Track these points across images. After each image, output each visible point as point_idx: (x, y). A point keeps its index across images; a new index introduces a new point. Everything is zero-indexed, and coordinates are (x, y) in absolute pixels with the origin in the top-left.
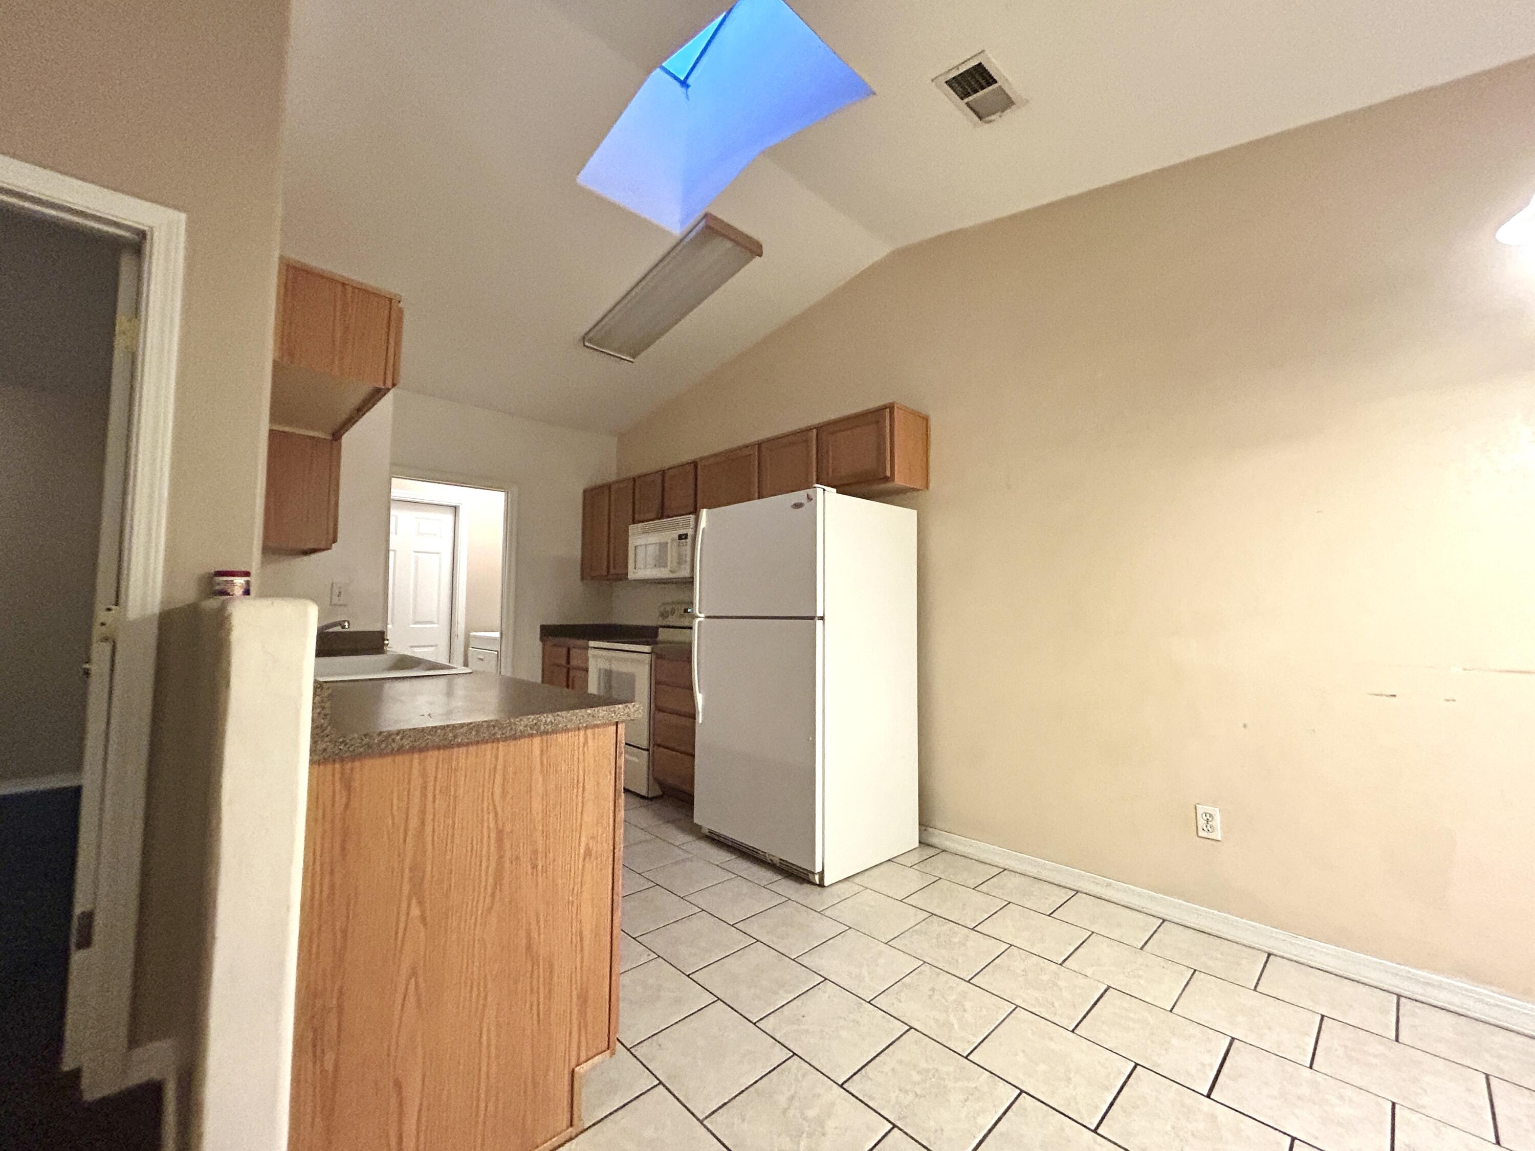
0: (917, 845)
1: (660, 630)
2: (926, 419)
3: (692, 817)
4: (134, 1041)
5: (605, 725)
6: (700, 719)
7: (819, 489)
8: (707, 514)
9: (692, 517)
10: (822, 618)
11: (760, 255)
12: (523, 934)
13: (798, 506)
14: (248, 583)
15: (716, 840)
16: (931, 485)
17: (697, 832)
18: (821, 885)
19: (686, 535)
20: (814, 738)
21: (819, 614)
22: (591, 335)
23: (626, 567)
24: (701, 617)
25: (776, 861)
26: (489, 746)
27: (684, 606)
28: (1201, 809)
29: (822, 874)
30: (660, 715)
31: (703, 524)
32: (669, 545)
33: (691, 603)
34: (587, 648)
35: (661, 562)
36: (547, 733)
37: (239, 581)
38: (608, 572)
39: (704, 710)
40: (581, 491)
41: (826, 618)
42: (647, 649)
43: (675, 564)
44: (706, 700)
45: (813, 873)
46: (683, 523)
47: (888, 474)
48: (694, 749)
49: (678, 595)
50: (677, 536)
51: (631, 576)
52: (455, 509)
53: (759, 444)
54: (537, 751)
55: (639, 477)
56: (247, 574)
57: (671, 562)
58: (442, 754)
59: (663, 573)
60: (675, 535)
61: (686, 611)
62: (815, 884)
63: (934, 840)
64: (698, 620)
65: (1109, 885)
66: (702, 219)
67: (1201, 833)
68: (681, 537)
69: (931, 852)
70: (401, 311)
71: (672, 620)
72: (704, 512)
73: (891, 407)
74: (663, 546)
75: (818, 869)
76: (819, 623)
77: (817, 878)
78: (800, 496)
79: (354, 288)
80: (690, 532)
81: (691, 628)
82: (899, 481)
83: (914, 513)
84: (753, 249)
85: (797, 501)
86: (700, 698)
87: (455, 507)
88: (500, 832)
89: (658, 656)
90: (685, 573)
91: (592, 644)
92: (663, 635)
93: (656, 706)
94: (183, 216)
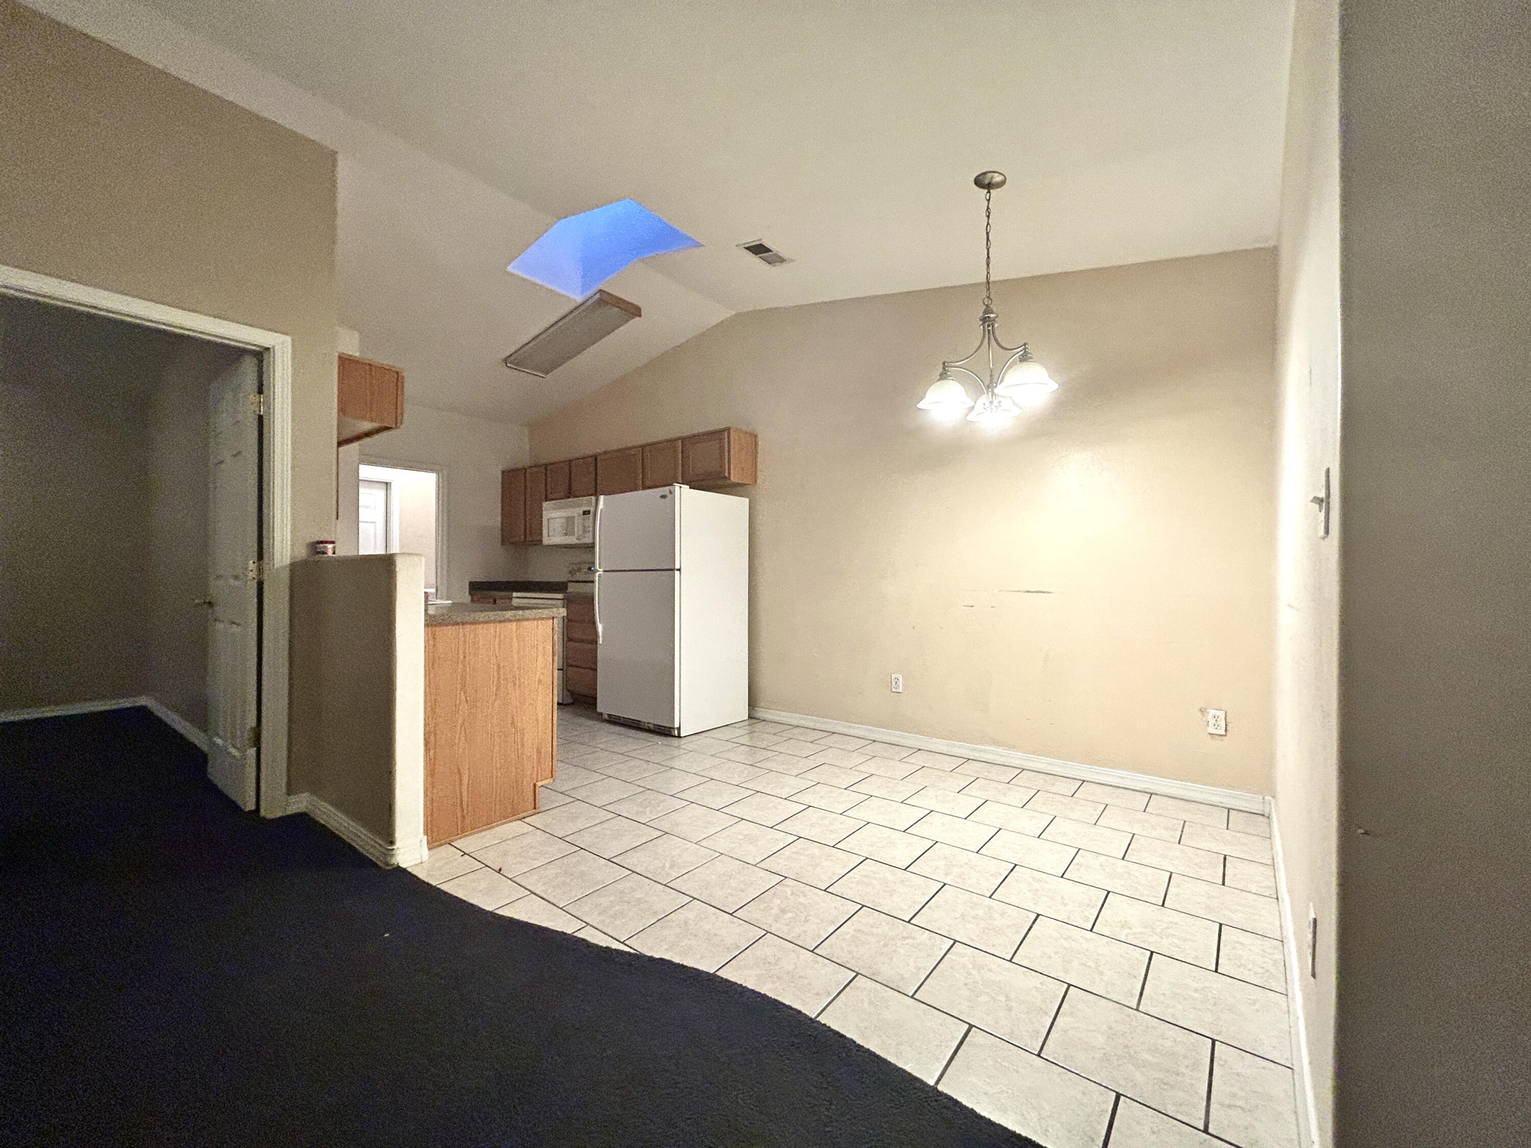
0: (747, 718)
1: (570, 585)
2: (756, 436)
3: (596, 708)
4: (289, 792)
5: (547, 619)
6: (600, 641)
7: (677, 487)
8: (605, 500)
9: (593, 498)
10: (679, 570)
11: (640, 316)
12: (509, 717)
13: (663, 497)
14: (334, 547)
15: (614, 721)
16: (759, 481)
17: (599, 717)
18: (679, 737)
19: (589, 511)
20: (674, 645)
21: (677, 567)
22: (512, 358)
23: (541, 534)
24: (600, 571)
25: (651, 726)
26: (492, 625)
27: (587, 566)
28: (894, 676)
29: (679, 729)
30: (571, 644)
31: (601, 505)
32: (576, 518)
33: (593, 563)
34: (511, 598)
35: (568, 529)
36: (518, 620)
37: (330, 546)
38: (525, 538)
39: (603, 634)
40: (500, 473)
41: (682, 570)
42: (560, 596)
43: (581, 533)
44: (604, 629)
45: (674, 728)
46: (586, 503)
47: (727, 475)
48: (596, 663)
49: (586, 557)
50: (581, 512)
51: (546, 541)
52: (387, 484)
53: (643, 447)
54: (514, 628)
55: (551, 464)
56: (333, 542)
57: (578, 531)
58: (473, 627)
59: (572, 540)
60: (580, 511)
61: (590, 569)
62: (675, 737)
63: (758, 715)
64: (597, 574)
65: (850, 727)
66: (597, 293)
67: (894, 690)
68: (585, 513)
69: (754, 721)
70: (403, 377)
71: (580, 576)
72: (602, 497)
73: (728, 429)
74: (570, 520)
75: (677, 725)
76: (677, 573)
77: (676, 732)
78: (665, 490)
79: (376, 367)
80: (592, 509)
81: (593, 582)
82: (734, 479)
83: (747, 500)
84: (635, 311)
85: (663, 494)
86: (600, 628)
87: (387, 483)
88: (499, 666)
89: (568, 602)
90: (588, 540)
91: (515, 594)
92: (572, 588)
93: (568, 638)
94: (288, 339)
